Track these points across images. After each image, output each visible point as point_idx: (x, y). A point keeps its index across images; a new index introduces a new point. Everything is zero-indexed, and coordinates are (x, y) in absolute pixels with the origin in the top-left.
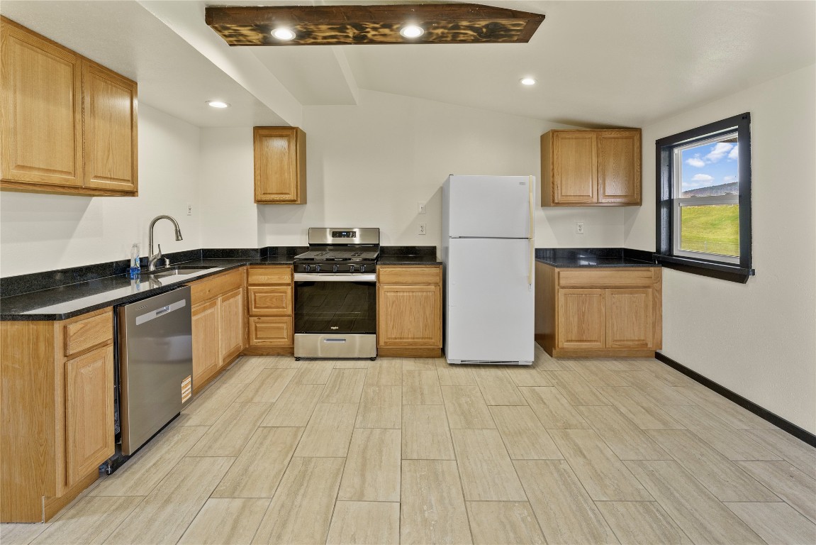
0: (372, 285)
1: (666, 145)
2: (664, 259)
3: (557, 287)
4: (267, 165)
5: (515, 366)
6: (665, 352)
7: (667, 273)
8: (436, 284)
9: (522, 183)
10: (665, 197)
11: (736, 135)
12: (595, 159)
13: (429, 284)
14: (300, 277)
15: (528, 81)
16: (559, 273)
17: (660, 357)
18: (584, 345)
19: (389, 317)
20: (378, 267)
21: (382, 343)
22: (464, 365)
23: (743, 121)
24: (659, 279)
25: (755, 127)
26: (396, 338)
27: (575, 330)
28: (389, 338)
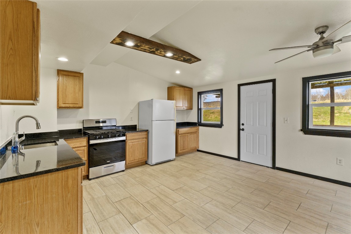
0: (124, 141)
1: (200, 94)
2: (200, 124)
3: (178, 134)
4: (66, 90)
5: (170, 161)
6: (200, 149)
7: (201, 128)
8: (146, 138)
9: (172, 103)
10: (200, 107)
11: (220, 93)
12: (183, 96)
13: (143, 138)
14: (92, 142)
15: (178, 72)
16: (178, 130)
17: (198, 151)
18: (184, 151)
19: (130, 153)
20: (126, 134)
21: (127, 163)
22: (157, 164)
23: (221, 90)
24: (198, 129)
25: (224, 92)
26: (132, 161)
27: (182, 147)
28: (130, 161)
